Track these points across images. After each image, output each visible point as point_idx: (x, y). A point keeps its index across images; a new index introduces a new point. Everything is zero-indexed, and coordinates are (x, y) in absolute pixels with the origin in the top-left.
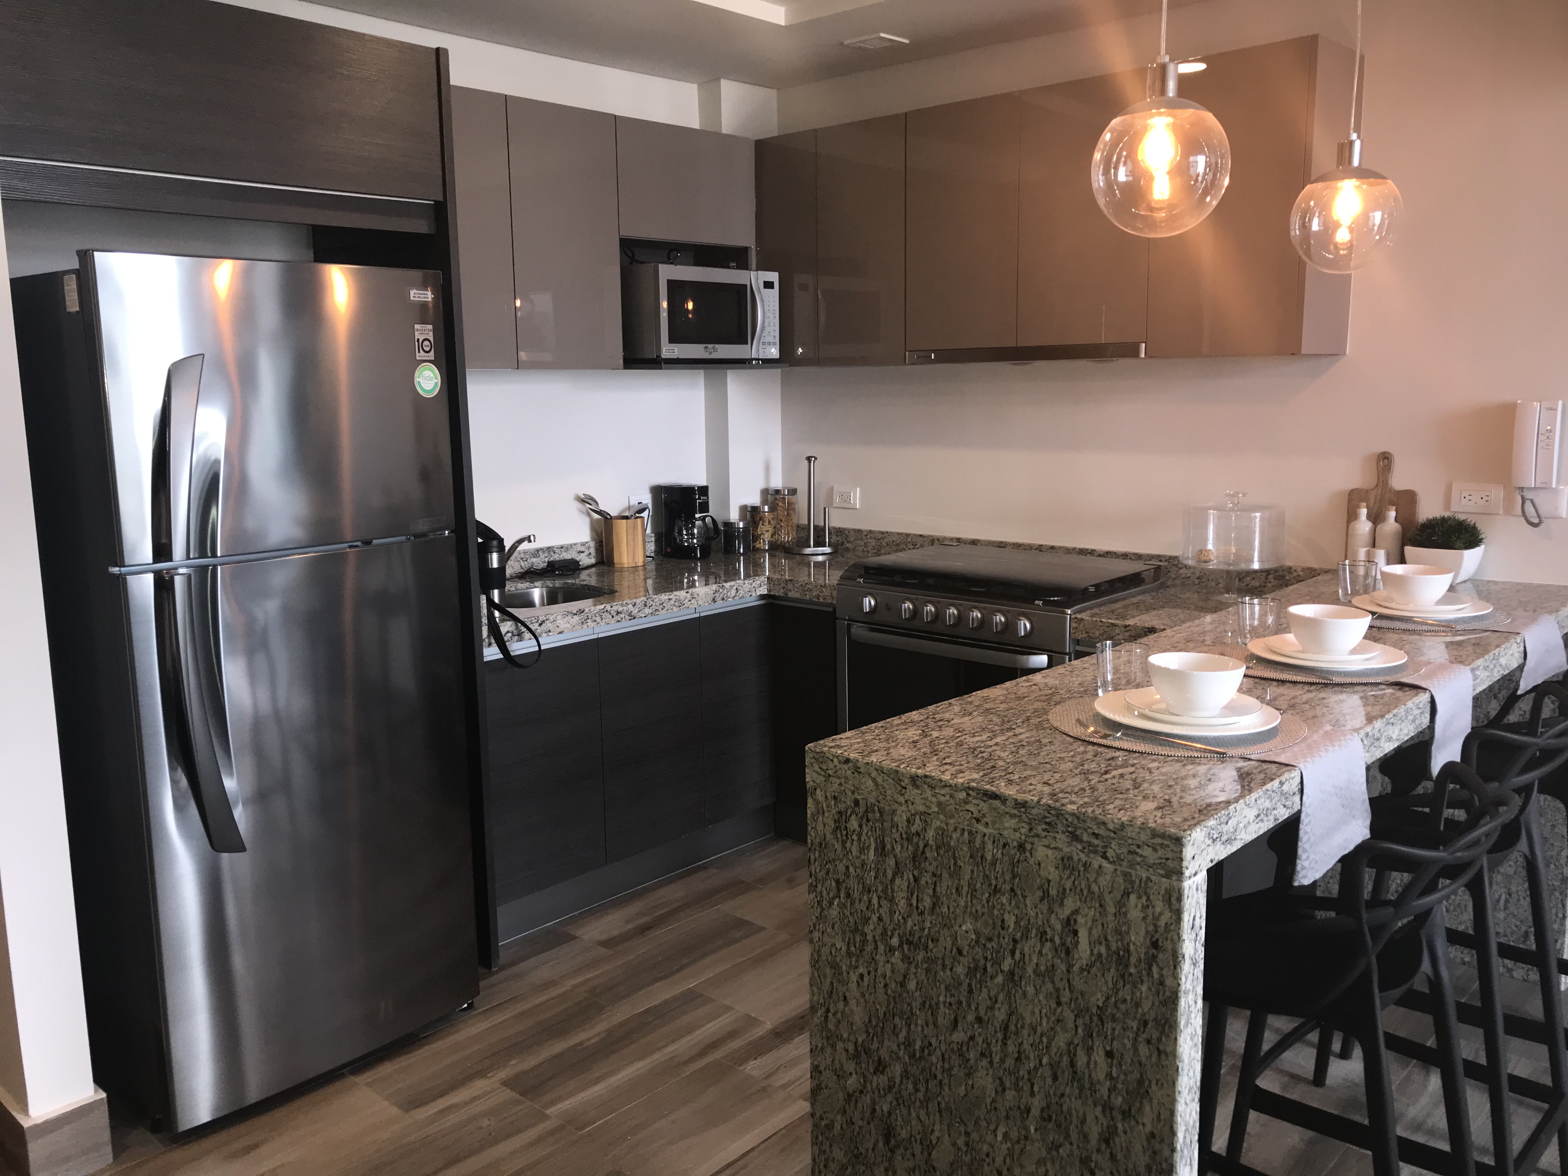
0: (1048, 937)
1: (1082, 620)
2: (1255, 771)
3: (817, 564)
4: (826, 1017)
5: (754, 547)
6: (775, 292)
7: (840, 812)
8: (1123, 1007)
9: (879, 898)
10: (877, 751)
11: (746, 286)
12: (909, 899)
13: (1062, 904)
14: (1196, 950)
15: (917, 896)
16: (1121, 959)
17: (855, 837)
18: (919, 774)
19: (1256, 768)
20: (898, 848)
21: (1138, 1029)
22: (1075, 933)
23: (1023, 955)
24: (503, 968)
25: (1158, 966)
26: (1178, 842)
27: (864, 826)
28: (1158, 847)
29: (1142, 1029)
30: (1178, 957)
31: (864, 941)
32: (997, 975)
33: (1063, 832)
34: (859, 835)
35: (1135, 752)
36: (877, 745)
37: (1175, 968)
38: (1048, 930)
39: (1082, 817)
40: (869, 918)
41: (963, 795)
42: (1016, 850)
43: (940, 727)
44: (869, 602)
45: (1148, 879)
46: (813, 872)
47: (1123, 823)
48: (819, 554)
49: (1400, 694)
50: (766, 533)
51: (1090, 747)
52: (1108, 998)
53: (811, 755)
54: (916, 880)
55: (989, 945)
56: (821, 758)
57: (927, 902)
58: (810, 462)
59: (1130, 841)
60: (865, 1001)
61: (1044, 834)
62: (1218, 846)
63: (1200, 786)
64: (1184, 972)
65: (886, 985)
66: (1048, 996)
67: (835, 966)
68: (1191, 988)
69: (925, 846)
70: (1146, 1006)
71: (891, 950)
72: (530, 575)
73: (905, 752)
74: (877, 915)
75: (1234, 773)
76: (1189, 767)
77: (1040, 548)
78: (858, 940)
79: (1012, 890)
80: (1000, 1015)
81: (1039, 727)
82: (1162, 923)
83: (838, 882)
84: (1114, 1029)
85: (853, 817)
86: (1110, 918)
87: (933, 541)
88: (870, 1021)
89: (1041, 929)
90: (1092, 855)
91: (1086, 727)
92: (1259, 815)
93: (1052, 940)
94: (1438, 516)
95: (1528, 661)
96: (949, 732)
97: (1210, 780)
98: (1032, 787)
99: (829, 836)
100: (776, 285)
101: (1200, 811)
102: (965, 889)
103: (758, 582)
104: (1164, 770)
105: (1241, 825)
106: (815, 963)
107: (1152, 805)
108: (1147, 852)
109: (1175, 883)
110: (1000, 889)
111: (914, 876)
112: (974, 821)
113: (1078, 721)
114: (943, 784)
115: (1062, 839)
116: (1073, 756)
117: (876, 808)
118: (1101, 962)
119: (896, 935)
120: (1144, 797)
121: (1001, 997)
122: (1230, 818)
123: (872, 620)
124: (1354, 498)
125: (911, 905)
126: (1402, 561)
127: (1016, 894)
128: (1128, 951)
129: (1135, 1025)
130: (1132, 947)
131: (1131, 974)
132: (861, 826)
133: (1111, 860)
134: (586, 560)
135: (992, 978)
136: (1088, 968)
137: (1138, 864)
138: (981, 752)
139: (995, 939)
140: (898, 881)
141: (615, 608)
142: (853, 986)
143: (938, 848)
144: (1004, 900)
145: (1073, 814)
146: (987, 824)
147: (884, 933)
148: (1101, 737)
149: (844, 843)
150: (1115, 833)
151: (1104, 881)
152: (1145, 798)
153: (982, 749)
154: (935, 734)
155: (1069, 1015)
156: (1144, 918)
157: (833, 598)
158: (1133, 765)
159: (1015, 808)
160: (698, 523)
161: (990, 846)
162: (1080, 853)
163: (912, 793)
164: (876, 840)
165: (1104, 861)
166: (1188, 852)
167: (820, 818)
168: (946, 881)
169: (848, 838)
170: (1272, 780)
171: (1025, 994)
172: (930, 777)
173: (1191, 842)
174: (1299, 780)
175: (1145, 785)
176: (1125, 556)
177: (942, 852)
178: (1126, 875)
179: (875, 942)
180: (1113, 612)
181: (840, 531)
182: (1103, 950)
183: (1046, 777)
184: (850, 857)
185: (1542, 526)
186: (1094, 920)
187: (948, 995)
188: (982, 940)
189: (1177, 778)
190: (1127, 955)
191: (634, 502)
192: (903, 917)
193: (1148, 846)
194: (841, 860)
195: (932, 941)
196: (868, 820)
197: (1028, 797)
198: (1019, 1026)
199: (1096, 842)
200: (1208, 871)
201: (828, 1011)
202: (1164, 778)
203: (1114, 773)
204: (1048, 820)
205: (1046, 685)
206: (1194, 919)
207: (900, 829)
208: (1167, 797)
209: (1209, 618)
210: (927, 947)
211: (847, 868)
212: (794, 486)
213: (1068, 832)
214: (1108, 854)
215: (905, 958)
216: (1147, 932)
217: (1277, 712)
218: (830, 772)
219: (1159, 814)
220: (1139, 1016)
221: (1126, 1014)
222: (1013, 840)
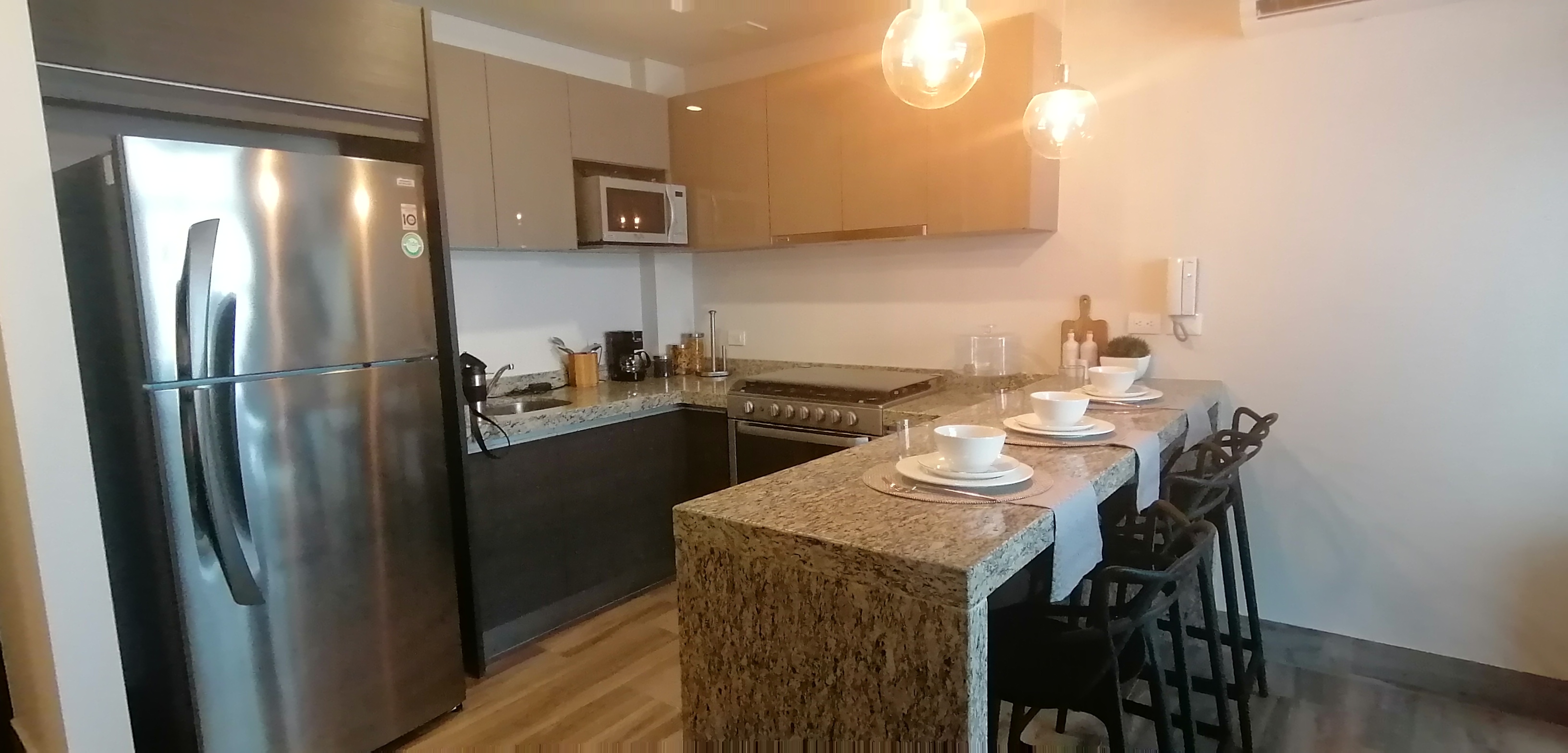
0: (862, 657)
1: (890, 412)
2: (1019, 513)
3: (718, 383)
4: (695, 724)
5: (675, 373)
6: (683, 200)
7: (700, 560)
8: (923, 715)
9: (731, 627)
10: (728, 509)
11: (663, 194)
12: (754, 627)
13: (872, 629)
14: (981, 665)
15: (760, 625)
16: (921, 673)
17: (711, 579)
18: (758, 526)
19: (1020, 511)
20: (744, 587)
21: (937, 734)
22: (884, 653)
23: (842, 670)
24: (489, 677)
25: (951, 680)
26: (963, 574)
27: (718, 569)
28: (947, 580)
29: (939, 733)
30: (967, 673)
31: (721, 663)
32: (823, 688)
33: (871, 570)
34: (715, 577)
35: (927, 501)
36: (729, 504)
37: (965, 681)
38: (862, 651)
39: (885, 556)
40: (724, 644)
41: (792, 542)
42: (834, 585)
43: (780, 488)
44: (749, 405)
45: (940, 607)
46: (681, 608)
47: (918, 561)
48: (719, 377)
49: (1114, 452)
50: (683, 362)
51: (893, 499)
52: (911, 707)
53: (677, 515)
54: (759, 611)
55: (816, 664)
56: (684, 514)
57: (768, 629)
58: (711, 314)
59: (924, 576)
60: (723, 710)
61: (855, 571)
62: (995, 576)
63: (978, 527)
64: (972, 685)
65: (738, 698)
66: (864, 704)
67: (700, 683)
68: (978, 698)
69: (765, 585)
70: (942, 713)
71: (742, 669)
72: (514, 393)
73: (751, 509)
74: (731, 641)
75: (1002, 516)
76: (968, 512)
77: (863, 368)
78: (716, 661)
79: (832, 618)
80: (827, 722)
81: (856, 485)
82: (952, 644)
83: (700, 615)
84: (917, 733)
85: (710, 562)
86: (911, 640)
87: (794, 365)
88: (727, 727)
89: (856, 651)
90: (894, 589)
91: (888, 482)
92: (1024, 548)
93: (865, 659)
94: (1121, 336)
95: (1190, 429)
96: (787, 491)
97: (985, 522)
98: (846, 533)
99: (693, 579)
100: (684, 194)
101: (979, 548)
102: (797, 618)
103: (675, 395)
104: (948, 515)
105: (1012, 558)
106: (685, 681)
107: (941, 544)
108: (938, 584)
109: (962, 610)
110: (824, 617)
111: (757, 609)
112: (802, 564)
113: (884, 479)
114: (777, 533)
115: (870, 576)
116: (879, 507)
117: (727, 555)
118: (905, 677)
119: (745, 656)
120: (934, 538)
121: (827, 708)
122: (1003, 553)
123: (750, 418)
124: (1066, 326)
125: (755, 632)
126: (1099, 365)
127: (835, 623)
128: (926, 668)
129: (933, 729)
130: (929, 665)
131: (929, 687)
132: (716, 569)
133: (910, 592)
134: (555, 383)
135: (819, 690)
136: (894, 683)
137: (932, 594)
138: (810, 506)
139: (821, 658)
140: (745, 613)
141: (569, 414)
142: (714, 698)
143: (775, 586)
144: (827, 626)
145: (878, 555)
146: (811, 565)
147: (736, 656)
148: (900, 491)
149: (704, 584)
150: (912, 569)
151: (903, 609)
152: (936, 538)
153: (811, 504)
154: (776, 494)
155: (881, 723)
156: (938, 640)
157: (725, 404)
158: (925, 512)
159: (833, 551)
160: (636, 357)
161: (814, 583)
162: (885, 586)
163: (754, 542)
164: (727, 581)
165: (904, 592)
166: (972, 583)
167: (686, 565)
168: (782, 612)
169: (706, 580)
170: (1033, 520)
171: (845, 705)
172: (767, 528)
173: (974, 575)
174: (1053, 519)
175: (935, 528)
176: (917, 371)
177: (777, 589)
178: (922, 605)
179: (729, 663)
180: (910, 406)
181: (733, 361)
182: (906, 667)
183: (858, 524)
184: (709, 595)
185: (1187, 341)
186: (898, 643)
187: (786, 705)
188: (811, 660)
189: (959, 522)
190: (925, 671)
191: (591, 343)
192: (750, 643)
193: (939, 579)
194: (702, 598)
195: (773, 661)
196: (721, 565)
197: (843, 542)
198: (842, 730)
199: (897, 577)
200: (988, 598)
201: (696, 718)
202: (950, 521)
203: (912, 518)
204: (858, 560)
205: (863, 454)
206: (979, 640)
207: (745, 571)
208: (952, 537)
209: (975, 407)
210: (769, 666)
211: (707, 603)
212: (702, 332)
213: (876, 570)
214: (907, 587)
215: (752, 675)
216: (941, 652)
217: (1031, 469)
218: (691, 527)
219: (947, 551)
220: (936, 723)
221: (926, 721)
222: (832, 577)
